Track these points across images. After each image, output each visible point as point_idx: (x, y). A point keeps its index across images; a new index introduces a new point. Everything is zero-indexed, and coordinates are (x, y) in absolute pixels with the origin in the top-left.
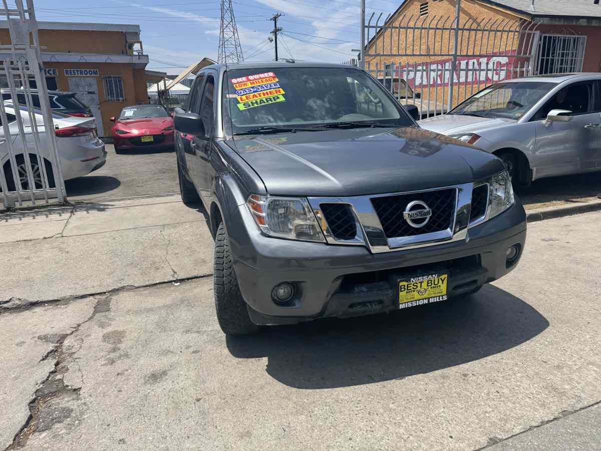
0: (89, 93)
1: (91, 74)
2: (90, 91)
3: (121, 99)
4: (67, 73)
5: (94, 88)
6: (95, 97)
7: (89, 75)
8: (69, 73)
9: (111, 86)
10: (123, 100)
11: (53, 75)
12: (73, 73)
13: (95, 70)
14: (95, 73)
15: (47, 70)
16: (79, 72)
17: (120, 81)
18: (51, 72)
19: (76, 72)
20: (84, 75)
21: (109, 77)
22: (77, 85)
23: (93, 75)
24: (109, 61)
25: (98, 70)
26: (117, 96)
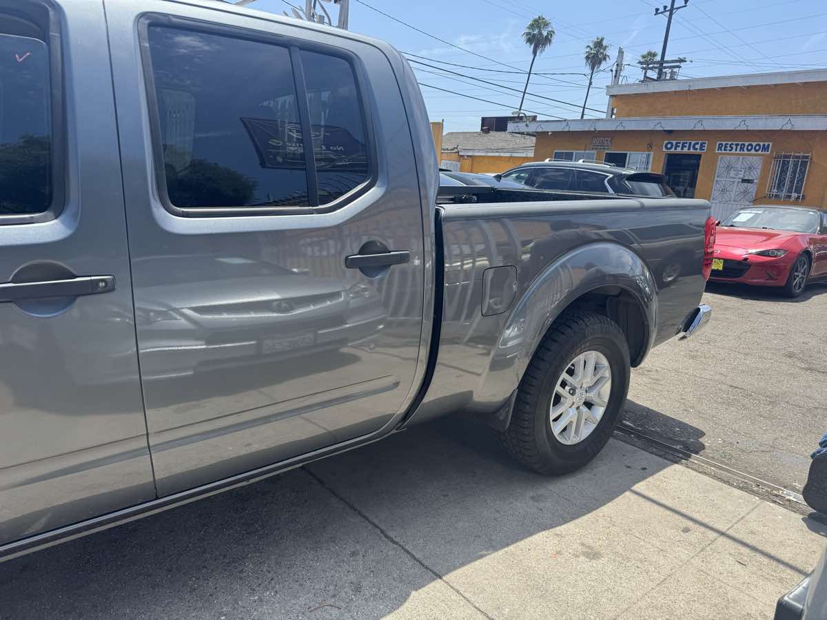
0: (744, 181)
1: (758, 150)
2: (746, 178)
3: (794, 195)
4: (720, 148)
5: (755, 175)
6: (753, 188)
7: (753, 152)
8: (723, 148)
9: (784, 171)
10: (798, 198)
11: (698, 151)
12: (729, 148)
13: (766, 144)
14: (765, 148)
15: (693, 142)
16: (739, 147)
17: (804, 164)
18: (698, 146)
19: (734, 147)
20: (746, 152)
21: (785, 157)
22: (729, 167)
23: (760, 152)
24: (788, 127)
25: (771, 144)
26: (790, 190)
